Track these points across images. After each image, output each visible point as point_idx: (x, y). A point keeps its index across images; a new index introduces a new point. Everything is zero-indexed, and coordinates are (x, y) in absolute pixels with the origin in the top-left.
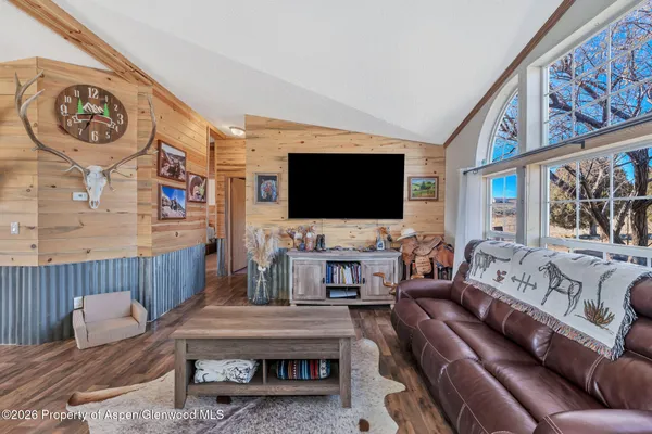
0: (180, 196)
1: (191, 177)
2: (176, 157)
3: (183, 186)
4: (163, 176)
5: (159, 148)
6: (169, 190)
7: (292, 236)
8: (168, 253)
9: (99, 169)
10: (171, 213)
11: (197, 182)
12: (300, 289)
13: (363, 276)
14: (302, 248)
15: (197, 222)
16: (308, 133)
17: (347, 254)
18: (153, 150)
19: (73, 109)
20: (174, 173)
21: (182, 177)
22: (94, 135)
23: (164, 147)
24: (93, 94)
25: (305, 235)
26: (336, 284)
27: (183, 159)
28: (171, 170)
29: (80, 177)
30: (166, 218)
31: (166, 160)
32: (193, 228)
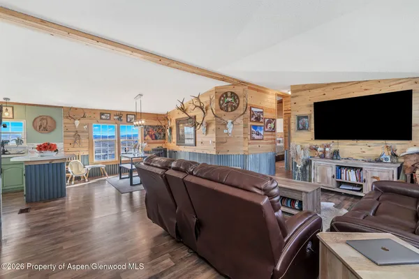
0: (261, 129)
1: (266, 120)
2: (258, 112)
3: (263, 125)
4: (252, 121)
5: (250, 110)
6: (255, 127)
7: (316, 149)
8: (255, 154)
9: (231, 121)
10: (256, 137)
11: (270, 122)
12: (318, 179)
13: (364, 177)
14: (323, 156)
15: (271, 141)
16: (329, 89)
17: (356, 162)
18: (248, 112)
19: (224, 101)
20: (258, 119)
21: (261, 120)
22: (230, 109)
23: (253, 109)
24: (229, 94)
25: (325, 149)
26: (344, 180)
27: (262, 112)
28: (256, 118)
29: (225, 125)
30: (254, 139)
31: (254, 114)
32: (267, 143)
